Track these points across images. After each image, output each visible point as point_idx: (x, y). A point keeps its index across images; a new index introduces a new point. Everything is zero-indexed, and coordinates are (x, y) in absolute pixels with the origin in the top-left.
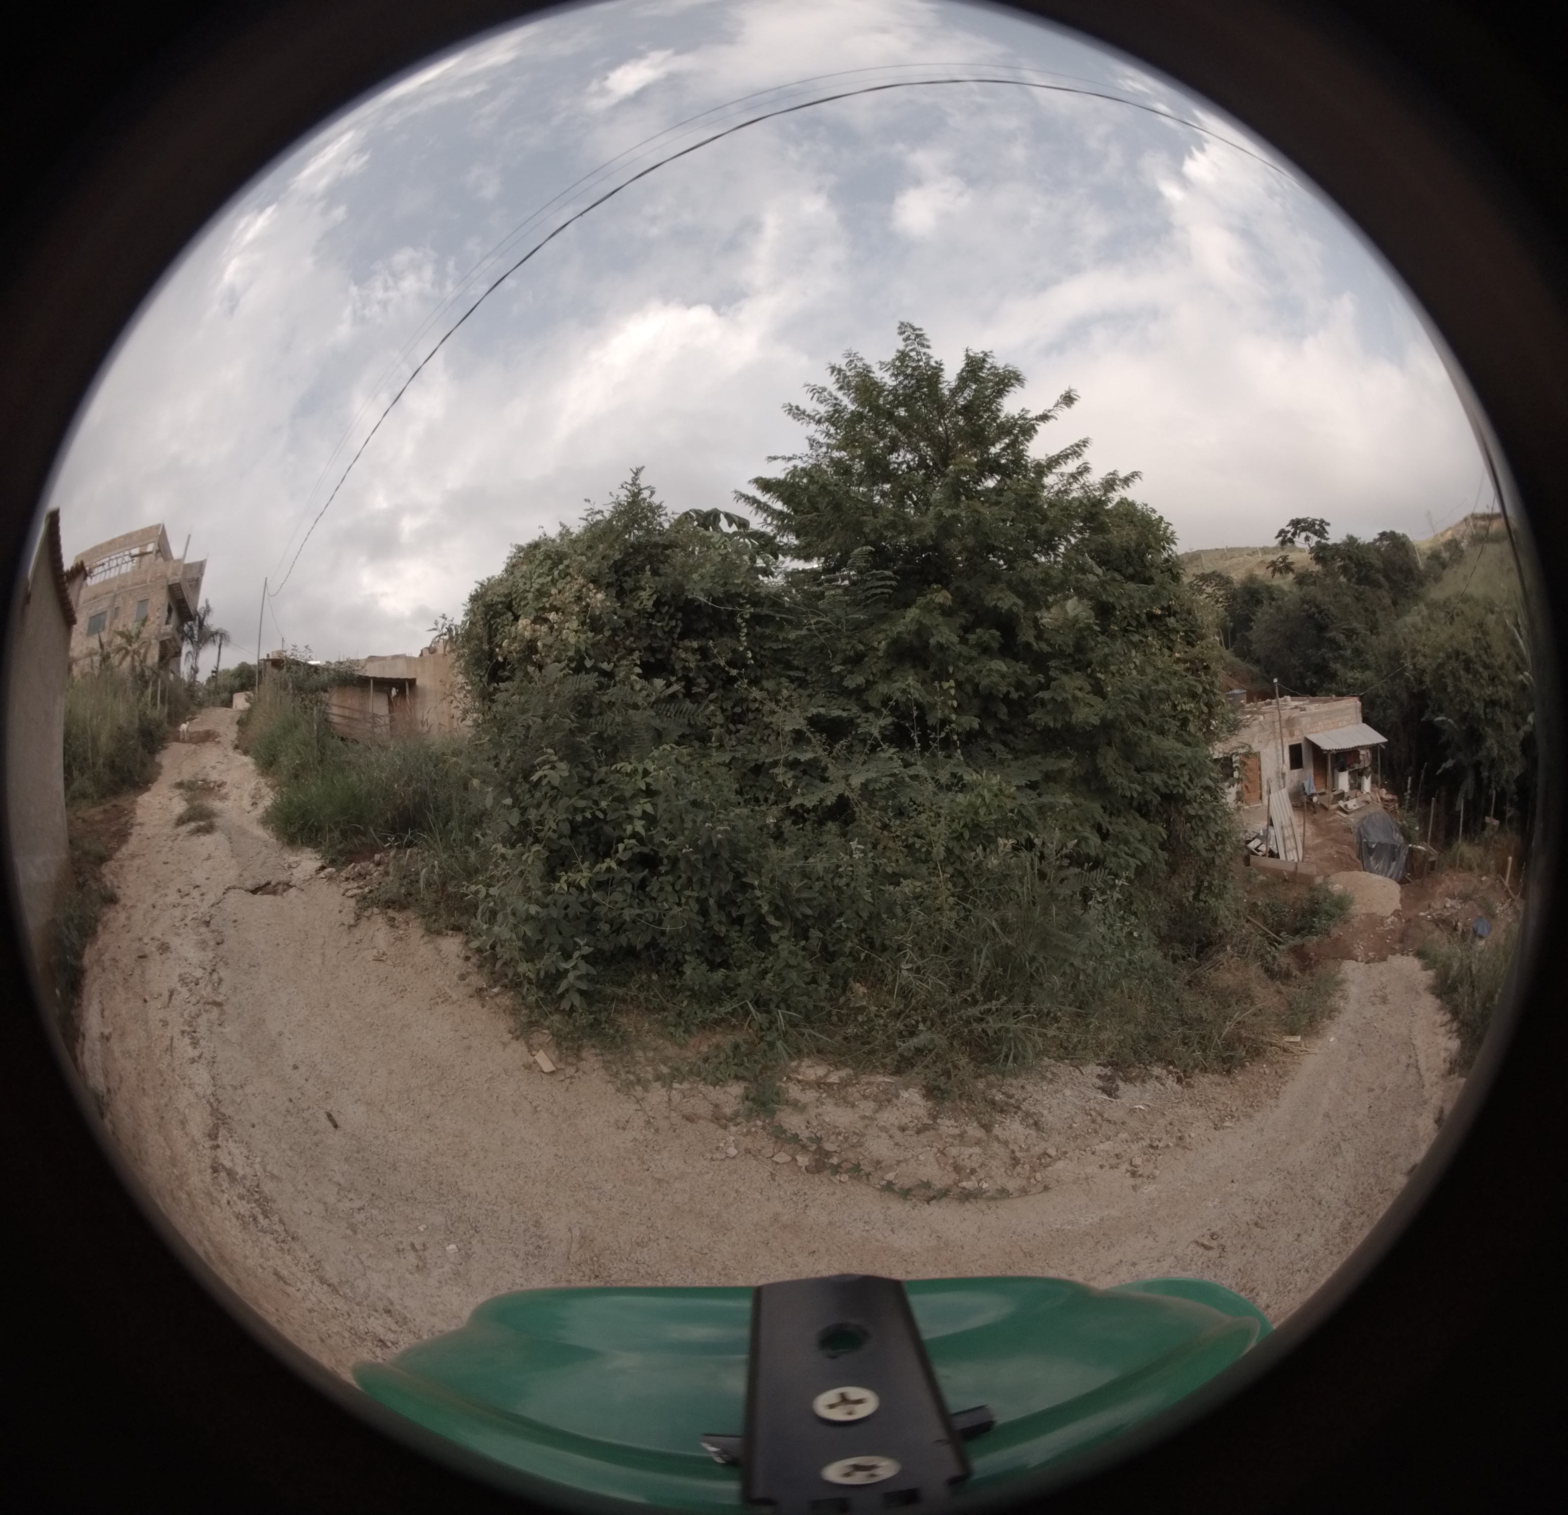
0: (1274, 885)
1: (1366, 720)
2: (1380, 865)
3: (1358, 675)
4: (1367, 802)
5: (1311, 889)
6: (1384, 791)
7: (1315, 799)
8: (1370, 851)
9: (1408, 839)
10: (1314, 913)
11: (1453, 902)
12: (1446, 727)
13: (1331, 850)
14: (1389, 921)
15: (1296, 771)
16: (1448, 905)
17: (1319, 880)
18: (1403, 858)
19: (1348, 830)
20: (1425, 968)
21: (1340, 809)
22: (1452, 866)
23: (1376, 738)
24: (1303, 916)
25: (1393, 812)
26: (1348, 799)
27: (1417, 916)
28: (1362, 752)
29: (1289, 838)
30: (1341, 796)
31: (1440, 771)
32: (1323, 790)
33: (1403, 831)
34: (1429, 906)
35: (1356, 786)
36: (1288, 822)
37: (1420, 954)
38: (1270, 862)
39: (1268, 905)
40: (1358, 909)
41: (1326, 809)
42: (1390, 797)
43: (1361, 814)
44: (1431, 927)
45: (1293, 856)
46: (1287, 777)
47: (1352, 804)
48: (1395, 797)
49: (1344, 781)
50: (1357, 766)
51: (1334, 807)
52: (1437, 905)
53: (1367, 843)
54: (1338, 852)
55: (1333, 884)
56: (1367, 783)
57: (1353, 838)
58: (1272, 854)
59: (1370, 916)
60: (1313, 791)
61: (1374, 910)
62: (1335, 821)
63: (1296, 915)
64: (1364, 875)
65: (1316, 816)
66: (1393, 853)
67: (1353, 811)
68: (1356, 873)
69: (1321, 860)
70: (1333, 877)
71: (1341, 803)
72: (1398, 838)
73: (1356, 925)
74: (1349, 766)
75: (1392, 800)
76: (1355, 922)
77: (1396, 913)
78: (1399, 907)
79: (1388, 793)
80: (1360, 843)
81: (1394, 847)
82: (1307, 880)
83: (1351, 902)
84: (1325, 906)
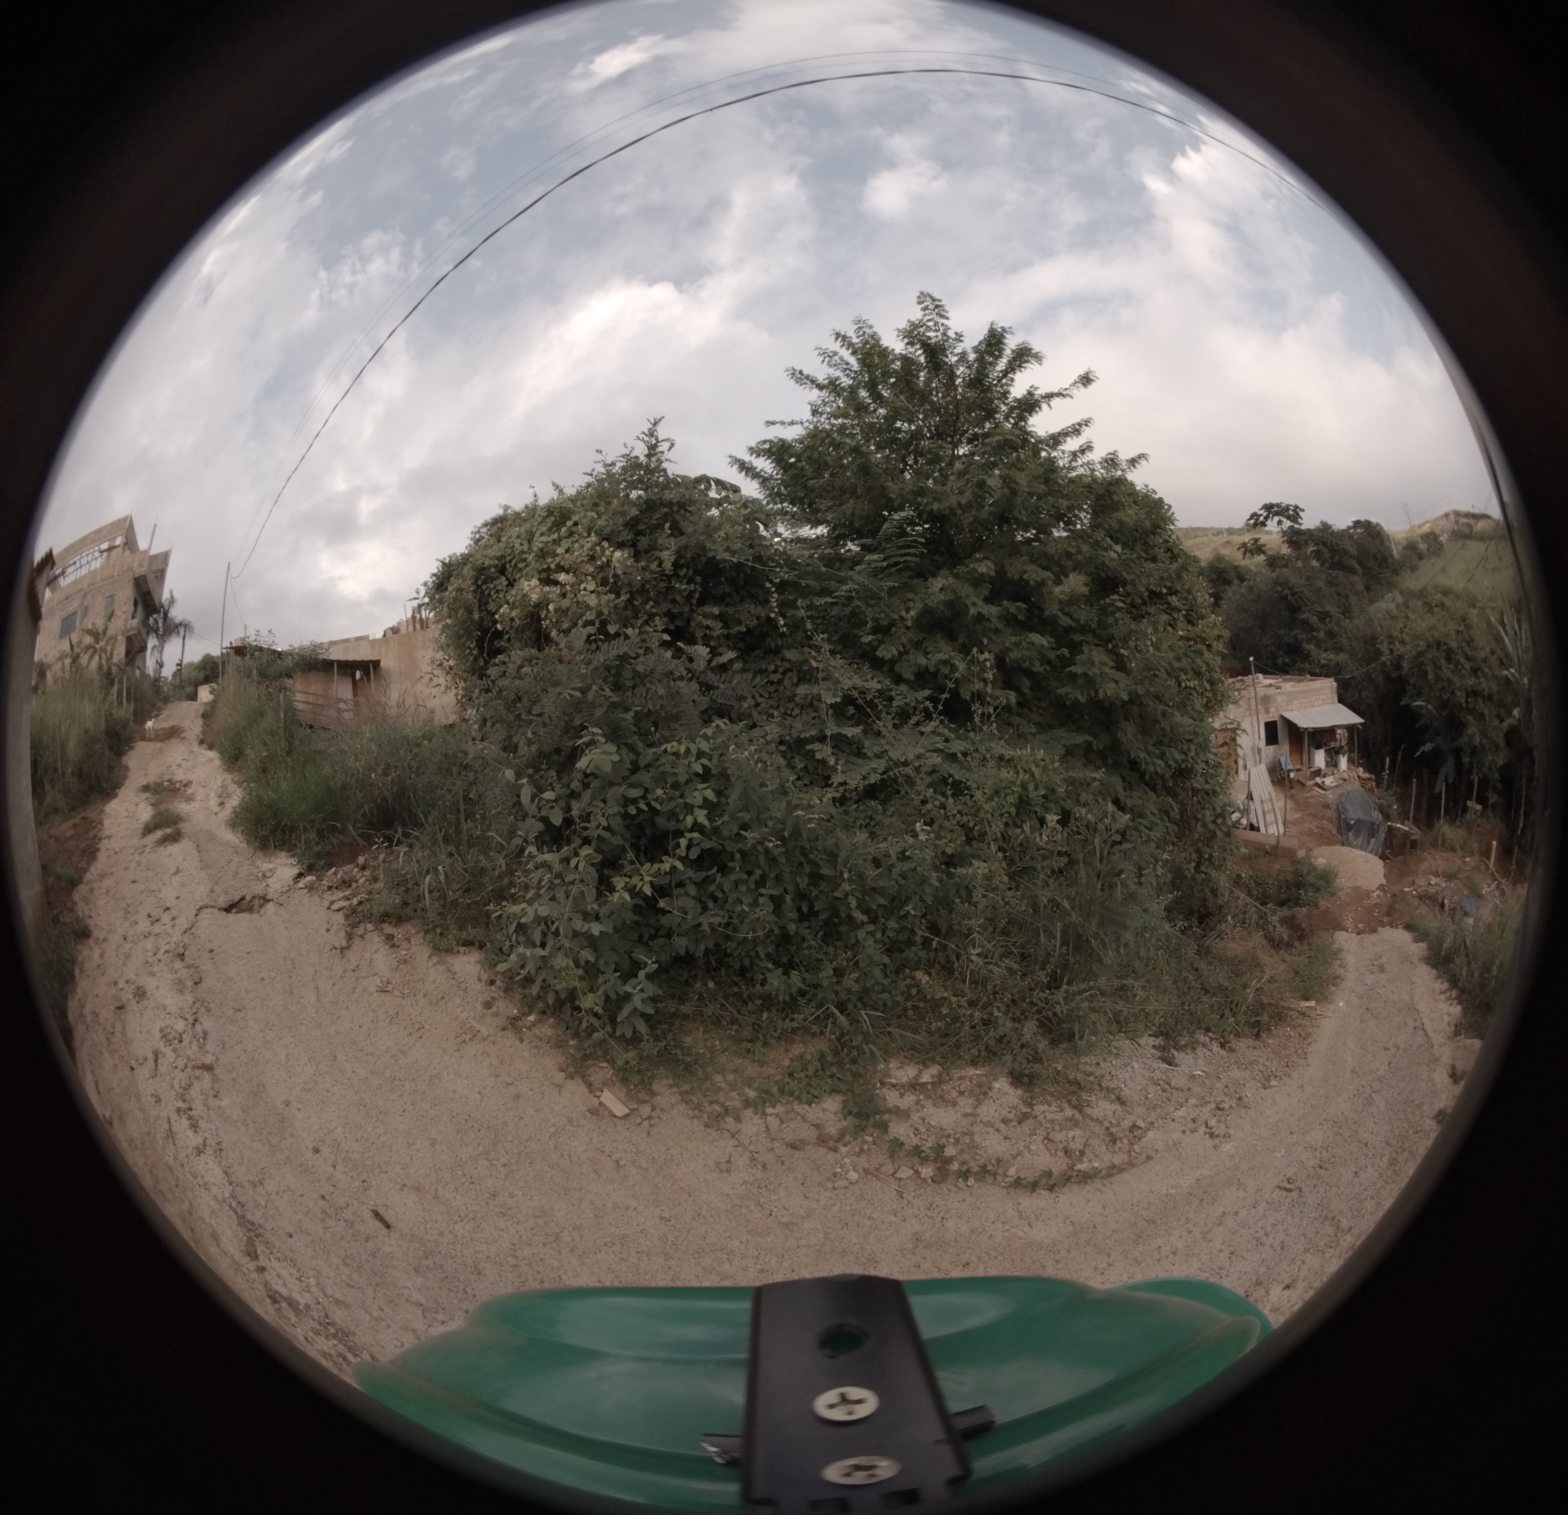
0: (1256, 857)
1: (1341, 700)
2: (1359, 841)
3: (1331, 656)
4: (1345, 780)
5: (1295, 862)
6: (1361, 770)
7: (1292, 775)
8: (1349, 827)
9: (1387, 817)
10: (1299, 886)
11: (1438, 880)
12: (1424, 711)
13: (1311, 825)
14: (1375, 894)
15: (1271, 748)
16: (1433, 882)
17: (1301, 854)
18: (1382, 835)
19: (1327, 806)
20: (1417, 940)
21: (1317, 785)
22: (1434, 845)
23: (1354, 719)
24: (1288, 888)
25: (1371, 791)
26: (1325, 776)
27: (1402, 891)
28: (1339, 731)
29: (1269, 812)
30: (1318, 773)
31: (1418, 753)
32: (1299, 767)
33: (1381, 809)
34: (1414, 883)
35: (1332, 763)
36: (1267, 796)
37: (1409, 927)
38: (1252, 835)
39: (1251, 877)
40: (1343, 882)
41: (1303, 785)
42: (1367, 775)
43: (1339, 791)
44: (1416, 902)
45: (1272, 830)
46: (1263, 753)
47: (1329, 781)
48: (1373, 776)
49: (1320, 758)
50: (1333, 745)
51: (1311, 783)
52: (1421, 882)
53: (1345, 819)
54: (1318, 827)
55: (1316, 857)
56: (1343, 762)
57: (1332, 813)
58: (1252, 828)
59: (1356, 889)
60: (1290, 767)
61: (1359, 884)
62: (1312, 797)
63: (1280, 887)
64: (1346, 849)
65: (1293, 791)
66: (1372, 830)
67: (1331, 788)
68: (1338, 848)
69: (1301, 834)
70: (1316, 851)
71: (1318, 780)
72: (1377, 816)
73: (1343, 898)
74: (1325, 745)
75: (1369, 779)
76: (1342, 894)
77: (1381, 887)
78: (1384, 881)
79: (1368, 769)
80: (1339, 819)
81: (1372, 824)
82: (1289, 854)
83: (1336, 875)
84: (1311, 879)
